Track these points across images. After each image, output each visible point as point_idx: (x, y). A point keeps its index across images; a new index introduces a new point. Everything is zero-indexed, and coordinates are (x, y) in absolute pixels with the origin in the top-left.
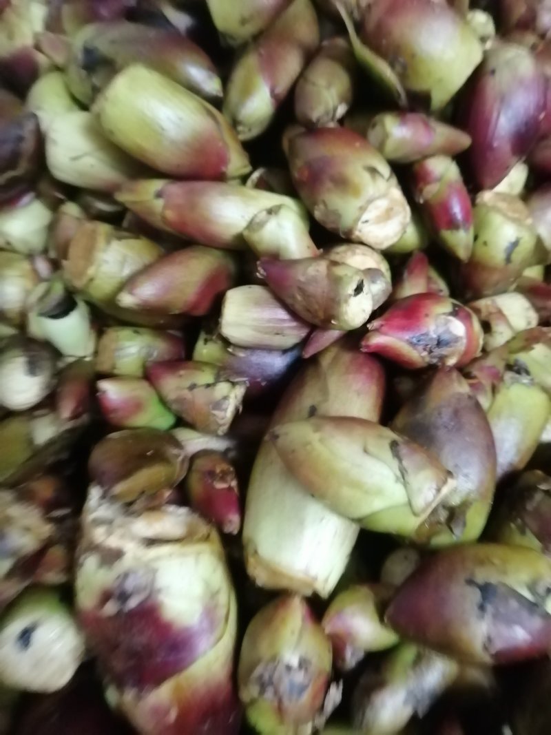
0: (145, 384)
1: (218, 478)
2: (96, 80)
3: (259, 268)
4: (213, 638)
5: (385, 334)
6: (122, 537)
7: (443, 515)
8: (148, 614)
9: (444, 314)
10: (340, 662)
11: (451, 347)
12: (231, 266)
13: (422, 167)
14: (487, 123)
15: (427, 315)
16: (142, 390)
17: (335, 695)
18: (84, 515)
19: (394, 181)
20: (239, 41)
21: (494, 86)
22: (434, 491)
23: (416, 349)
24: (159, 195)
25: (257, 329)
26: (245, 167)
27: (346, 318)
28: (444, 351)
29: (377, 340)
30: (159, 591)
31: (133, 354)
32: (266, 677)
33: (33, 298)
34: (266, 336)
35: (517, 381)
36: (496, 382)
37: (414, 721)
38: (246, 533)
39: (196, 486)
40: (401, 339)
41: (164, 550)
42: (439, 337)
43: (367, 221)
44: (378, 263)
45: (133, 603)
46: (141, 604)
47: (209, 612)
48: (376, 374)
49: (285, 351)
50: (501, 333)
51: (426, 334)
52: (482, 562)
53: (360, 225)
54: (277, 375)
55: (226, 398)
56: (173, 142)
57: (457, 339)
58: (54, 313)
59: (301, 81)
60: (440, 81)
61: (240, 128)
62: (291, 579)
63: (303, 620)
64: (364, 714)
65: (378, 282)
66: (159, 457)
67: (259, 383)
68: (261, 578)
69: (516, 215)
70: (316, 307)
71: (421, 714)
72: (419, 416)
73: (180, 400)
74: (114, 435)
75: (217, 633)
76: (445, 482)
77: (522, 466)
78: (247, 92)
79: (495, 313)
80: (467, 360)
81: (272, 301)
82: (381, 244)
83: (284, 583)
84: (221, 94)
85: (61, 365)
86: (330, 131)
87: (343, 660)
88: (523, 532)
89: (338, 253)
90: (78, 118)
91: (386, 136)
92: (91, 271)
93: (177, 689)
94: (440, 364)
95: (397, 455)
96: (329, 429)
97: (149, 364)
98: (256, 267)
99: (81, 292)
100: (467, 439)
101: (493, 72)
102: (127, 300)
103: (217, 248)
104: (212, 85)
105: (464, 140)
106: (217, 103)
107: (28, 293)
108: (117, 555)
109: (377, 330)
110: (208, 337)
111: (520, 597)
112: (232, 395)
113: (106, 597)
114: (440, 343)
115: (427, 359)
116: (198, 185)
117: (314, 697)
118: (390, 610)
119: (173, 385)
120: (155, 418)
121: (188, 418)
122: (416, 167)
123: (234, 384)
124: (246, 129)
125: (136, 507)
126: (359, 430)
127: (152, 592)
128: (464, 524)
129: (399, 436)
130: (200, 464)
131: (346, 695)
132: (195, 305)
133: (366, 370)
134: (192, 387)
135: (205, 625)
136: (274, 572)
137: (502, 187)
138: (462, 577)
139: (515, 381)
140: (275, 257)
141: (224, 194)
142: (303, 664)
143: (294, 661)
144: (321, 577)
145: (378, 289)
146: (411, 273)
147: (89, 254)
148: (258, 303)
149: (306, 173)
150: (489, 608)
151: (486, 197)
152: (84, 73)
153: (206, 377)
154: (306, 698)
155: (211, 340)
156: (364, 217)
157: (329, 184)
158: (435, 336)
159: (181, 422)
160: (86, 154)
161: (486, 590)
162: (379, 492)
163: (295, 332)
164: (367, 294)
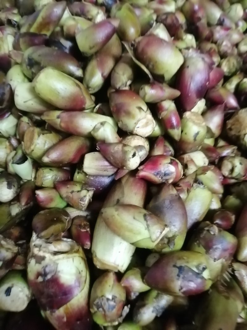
0: (54, 191)
1: (83, 227)
2: (34, 70)
3: (97, 146)
4: (80, 289)
5: (145, 171)
6: (44, 252)
7: (166, 241)
8: (55, 281)
9: (167, 163)
10: (130, 297)
11: (169, 176)
12: (88, 143)
13: (160, 105)
14: (186, 87)
15: (160, 164)
16: (53, 193)
17: (127, 310)
18: (31, 242)
19: (149, 112)
20: (89, 55)
21: (189, 72)
22: (159, 233)
23: (156, 177)
24: (58, 117)
25: (97, 169)
26: (92, 104)
27: (129, 166)
28: (167, 177)
29: (142, 174)
30: (59, 272)
31: (49, 179)
32: (99, 303)
33: (10, 157)
34: (101, 172)
35: (198, 187)
36: (189, 188)
37: (156, 318)
38: (93, 249)
39: (74, 231)
40: (150, 173)
41: (61, 256)
42: (165, 172)
43: (138, 127)
44: (144, 143)
45: (49, 277)
46: (53, 276)
47: (78, 280)
48: (143, 186)
49: (109, 176)
50: (192, 169)
51: (160, 171)
52: (179, 259)
53: (136, 129)
54: (106, 185)
55: (85, 196)
56: (63, 98)
57: (172, 173)
58: (18, 162)
59: (113, 71)
60: (167, 71)
61: (90, 89)
62: (109, 265)
63: (114, 281)
64: (137, 316)
65: (143, 151)
66: (59, 221)
67: (99, 189)
68: (99, 266)
69: (199, 122)
70: (118, 162)
71: (159, 316)
72: (157, 203)
73: (68, 197)
74: (42, 212)
75: (82, 287)
76: (164, 229)
77: (201, 219)
78: (92, 75)
79: (190, 161)
80: (177, 180)
81: (102, 158)
82: (145, 135)
83: (107, 268)
84: (82, 76)
85: (22, 182)
86: (124, 91)
87: (130, 296)
88: (199, 246)
89: (128, 139)
90: (27, 85)
91: (145, 94)
92: (32, 147)
93: (67, 308)
94: (166, 182)
95: (145, 219)
96: (121, 209)
97: (56, 183)
98: (96, 146)
99: (28, 155)
100: (175, 212)
101: (188, 67)
102: (46, 159)
103: (82, 136)
104: (79, 73)
105: (177, 93)
106: (81, 80)
107: (8, 155)
108: (43, 258)
109: (142, 170)
110: (79, 171)
111: (193, 271)
112: (88, 195)
113: (39, 274)
114: (165, 175)
115: (161, 180)
116: (74, 113)
117: (118, 310)
118: (146, 277)
119: (65, 191)
120: (59, 204)
121: (71, 204)
122: (158, 104)
123: (88, 191)
124: (93, 89)
125: (50, 240)
126: (132, 210)
127: (56, 272)
128: (174, 244)
129: (147, 212)
130: (77, 222)
131: (131, 310)
132: (74, 159)
133: (139, 185)
134: (72, 192)
135: (77, 284)
136: (103, 264)
137: (195, 109)
138: (172, 264)
139: (197, 187)
140: (103, 142)
141: (84, 117)
142: (114, 298)
143: (110, 297)
144: (120, 265)
145: (142, 154)
146: (157, 145)
147: (32, 139)
148: (97, 159)
149: (115, 109)
150: (181, 276)
151: (187, 114)
152: (28, 67)
153: (77, 188)
154: (115, 311)
155: (80, 173)
156: (137, 126)
157: (123, 114)
158: (163, 172)
159: (68, 205)
160: (30, 100)
161: (181, 269)
162: (139, 233)
163: (112, 170)
164: (138, 156)
